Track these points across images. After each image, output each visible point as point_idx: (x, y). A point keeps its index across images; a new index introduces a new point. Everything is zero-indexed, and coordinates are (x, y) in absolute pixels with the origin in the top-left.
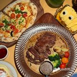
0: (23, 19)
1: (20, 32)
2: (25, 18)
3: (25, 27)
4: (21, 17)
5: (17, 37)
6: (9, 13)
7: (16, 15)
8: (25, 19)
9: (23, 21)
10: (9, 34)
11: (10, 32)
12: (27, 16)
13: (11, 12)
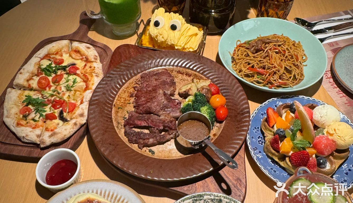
0: (72, 77)
1: (82, 103)
2: (75, 74)
3: (87, 88)
4: (65, 76)
5: (82, 115)
6: (31, 82)
7: (50, 78)
8: (78, 75)
9: (74, 82)
10: (57, 121)
11: (57, 115)
12: (78, 69)
13: (36, 79)
